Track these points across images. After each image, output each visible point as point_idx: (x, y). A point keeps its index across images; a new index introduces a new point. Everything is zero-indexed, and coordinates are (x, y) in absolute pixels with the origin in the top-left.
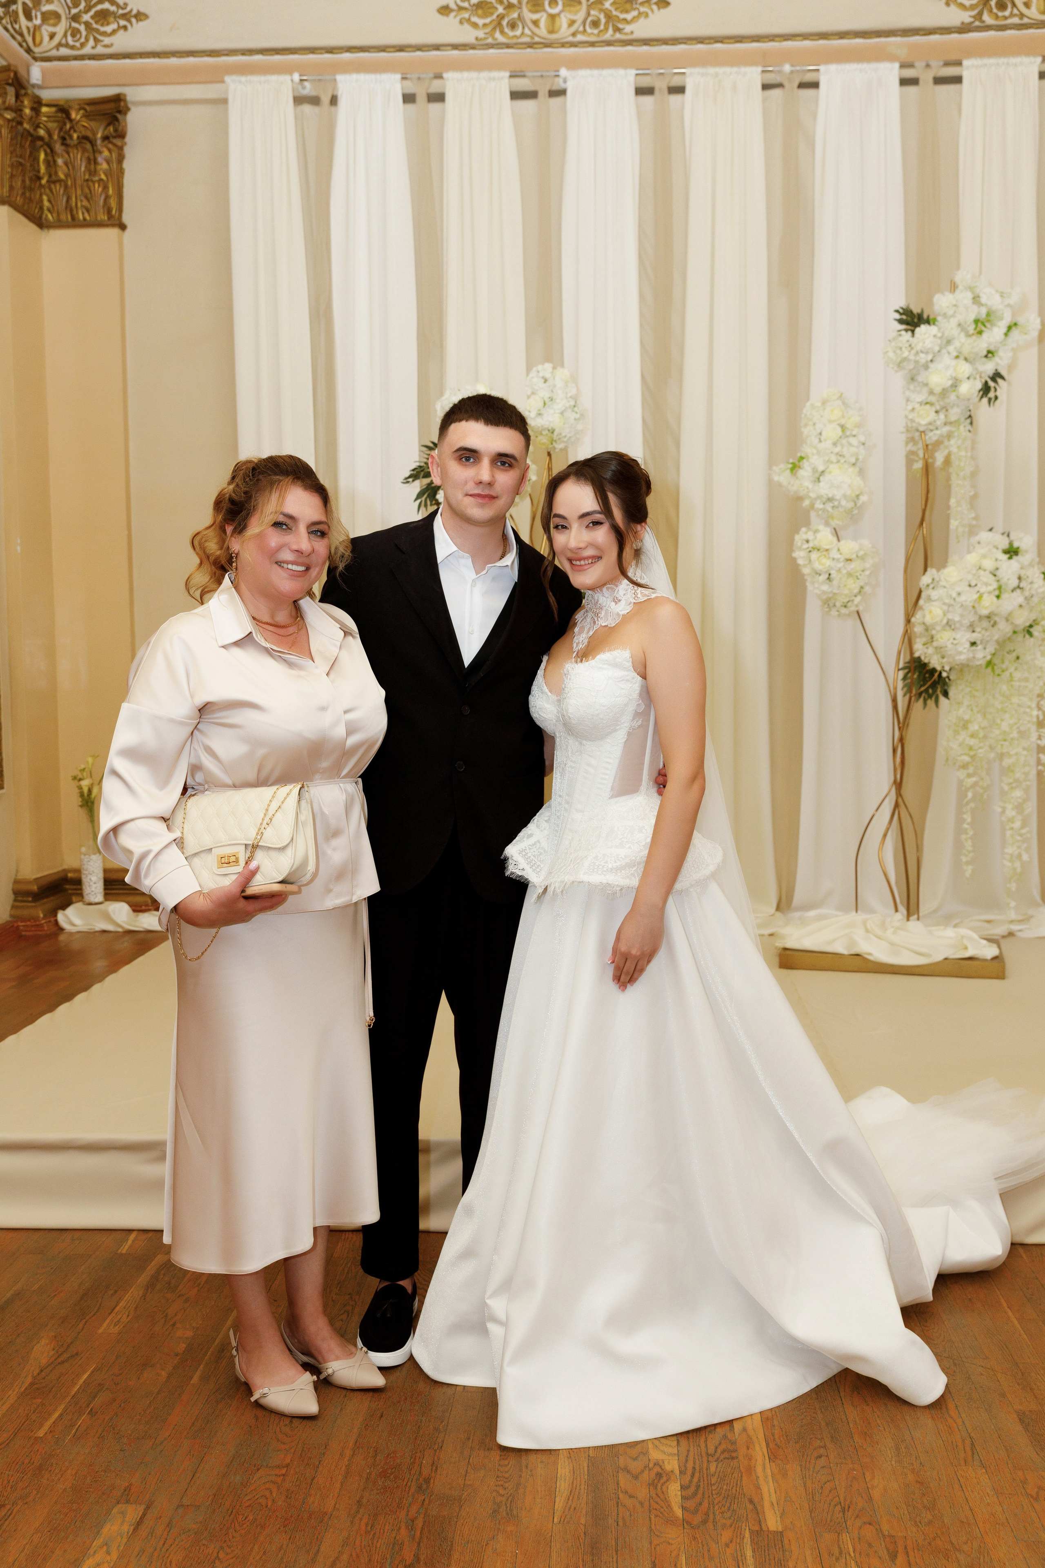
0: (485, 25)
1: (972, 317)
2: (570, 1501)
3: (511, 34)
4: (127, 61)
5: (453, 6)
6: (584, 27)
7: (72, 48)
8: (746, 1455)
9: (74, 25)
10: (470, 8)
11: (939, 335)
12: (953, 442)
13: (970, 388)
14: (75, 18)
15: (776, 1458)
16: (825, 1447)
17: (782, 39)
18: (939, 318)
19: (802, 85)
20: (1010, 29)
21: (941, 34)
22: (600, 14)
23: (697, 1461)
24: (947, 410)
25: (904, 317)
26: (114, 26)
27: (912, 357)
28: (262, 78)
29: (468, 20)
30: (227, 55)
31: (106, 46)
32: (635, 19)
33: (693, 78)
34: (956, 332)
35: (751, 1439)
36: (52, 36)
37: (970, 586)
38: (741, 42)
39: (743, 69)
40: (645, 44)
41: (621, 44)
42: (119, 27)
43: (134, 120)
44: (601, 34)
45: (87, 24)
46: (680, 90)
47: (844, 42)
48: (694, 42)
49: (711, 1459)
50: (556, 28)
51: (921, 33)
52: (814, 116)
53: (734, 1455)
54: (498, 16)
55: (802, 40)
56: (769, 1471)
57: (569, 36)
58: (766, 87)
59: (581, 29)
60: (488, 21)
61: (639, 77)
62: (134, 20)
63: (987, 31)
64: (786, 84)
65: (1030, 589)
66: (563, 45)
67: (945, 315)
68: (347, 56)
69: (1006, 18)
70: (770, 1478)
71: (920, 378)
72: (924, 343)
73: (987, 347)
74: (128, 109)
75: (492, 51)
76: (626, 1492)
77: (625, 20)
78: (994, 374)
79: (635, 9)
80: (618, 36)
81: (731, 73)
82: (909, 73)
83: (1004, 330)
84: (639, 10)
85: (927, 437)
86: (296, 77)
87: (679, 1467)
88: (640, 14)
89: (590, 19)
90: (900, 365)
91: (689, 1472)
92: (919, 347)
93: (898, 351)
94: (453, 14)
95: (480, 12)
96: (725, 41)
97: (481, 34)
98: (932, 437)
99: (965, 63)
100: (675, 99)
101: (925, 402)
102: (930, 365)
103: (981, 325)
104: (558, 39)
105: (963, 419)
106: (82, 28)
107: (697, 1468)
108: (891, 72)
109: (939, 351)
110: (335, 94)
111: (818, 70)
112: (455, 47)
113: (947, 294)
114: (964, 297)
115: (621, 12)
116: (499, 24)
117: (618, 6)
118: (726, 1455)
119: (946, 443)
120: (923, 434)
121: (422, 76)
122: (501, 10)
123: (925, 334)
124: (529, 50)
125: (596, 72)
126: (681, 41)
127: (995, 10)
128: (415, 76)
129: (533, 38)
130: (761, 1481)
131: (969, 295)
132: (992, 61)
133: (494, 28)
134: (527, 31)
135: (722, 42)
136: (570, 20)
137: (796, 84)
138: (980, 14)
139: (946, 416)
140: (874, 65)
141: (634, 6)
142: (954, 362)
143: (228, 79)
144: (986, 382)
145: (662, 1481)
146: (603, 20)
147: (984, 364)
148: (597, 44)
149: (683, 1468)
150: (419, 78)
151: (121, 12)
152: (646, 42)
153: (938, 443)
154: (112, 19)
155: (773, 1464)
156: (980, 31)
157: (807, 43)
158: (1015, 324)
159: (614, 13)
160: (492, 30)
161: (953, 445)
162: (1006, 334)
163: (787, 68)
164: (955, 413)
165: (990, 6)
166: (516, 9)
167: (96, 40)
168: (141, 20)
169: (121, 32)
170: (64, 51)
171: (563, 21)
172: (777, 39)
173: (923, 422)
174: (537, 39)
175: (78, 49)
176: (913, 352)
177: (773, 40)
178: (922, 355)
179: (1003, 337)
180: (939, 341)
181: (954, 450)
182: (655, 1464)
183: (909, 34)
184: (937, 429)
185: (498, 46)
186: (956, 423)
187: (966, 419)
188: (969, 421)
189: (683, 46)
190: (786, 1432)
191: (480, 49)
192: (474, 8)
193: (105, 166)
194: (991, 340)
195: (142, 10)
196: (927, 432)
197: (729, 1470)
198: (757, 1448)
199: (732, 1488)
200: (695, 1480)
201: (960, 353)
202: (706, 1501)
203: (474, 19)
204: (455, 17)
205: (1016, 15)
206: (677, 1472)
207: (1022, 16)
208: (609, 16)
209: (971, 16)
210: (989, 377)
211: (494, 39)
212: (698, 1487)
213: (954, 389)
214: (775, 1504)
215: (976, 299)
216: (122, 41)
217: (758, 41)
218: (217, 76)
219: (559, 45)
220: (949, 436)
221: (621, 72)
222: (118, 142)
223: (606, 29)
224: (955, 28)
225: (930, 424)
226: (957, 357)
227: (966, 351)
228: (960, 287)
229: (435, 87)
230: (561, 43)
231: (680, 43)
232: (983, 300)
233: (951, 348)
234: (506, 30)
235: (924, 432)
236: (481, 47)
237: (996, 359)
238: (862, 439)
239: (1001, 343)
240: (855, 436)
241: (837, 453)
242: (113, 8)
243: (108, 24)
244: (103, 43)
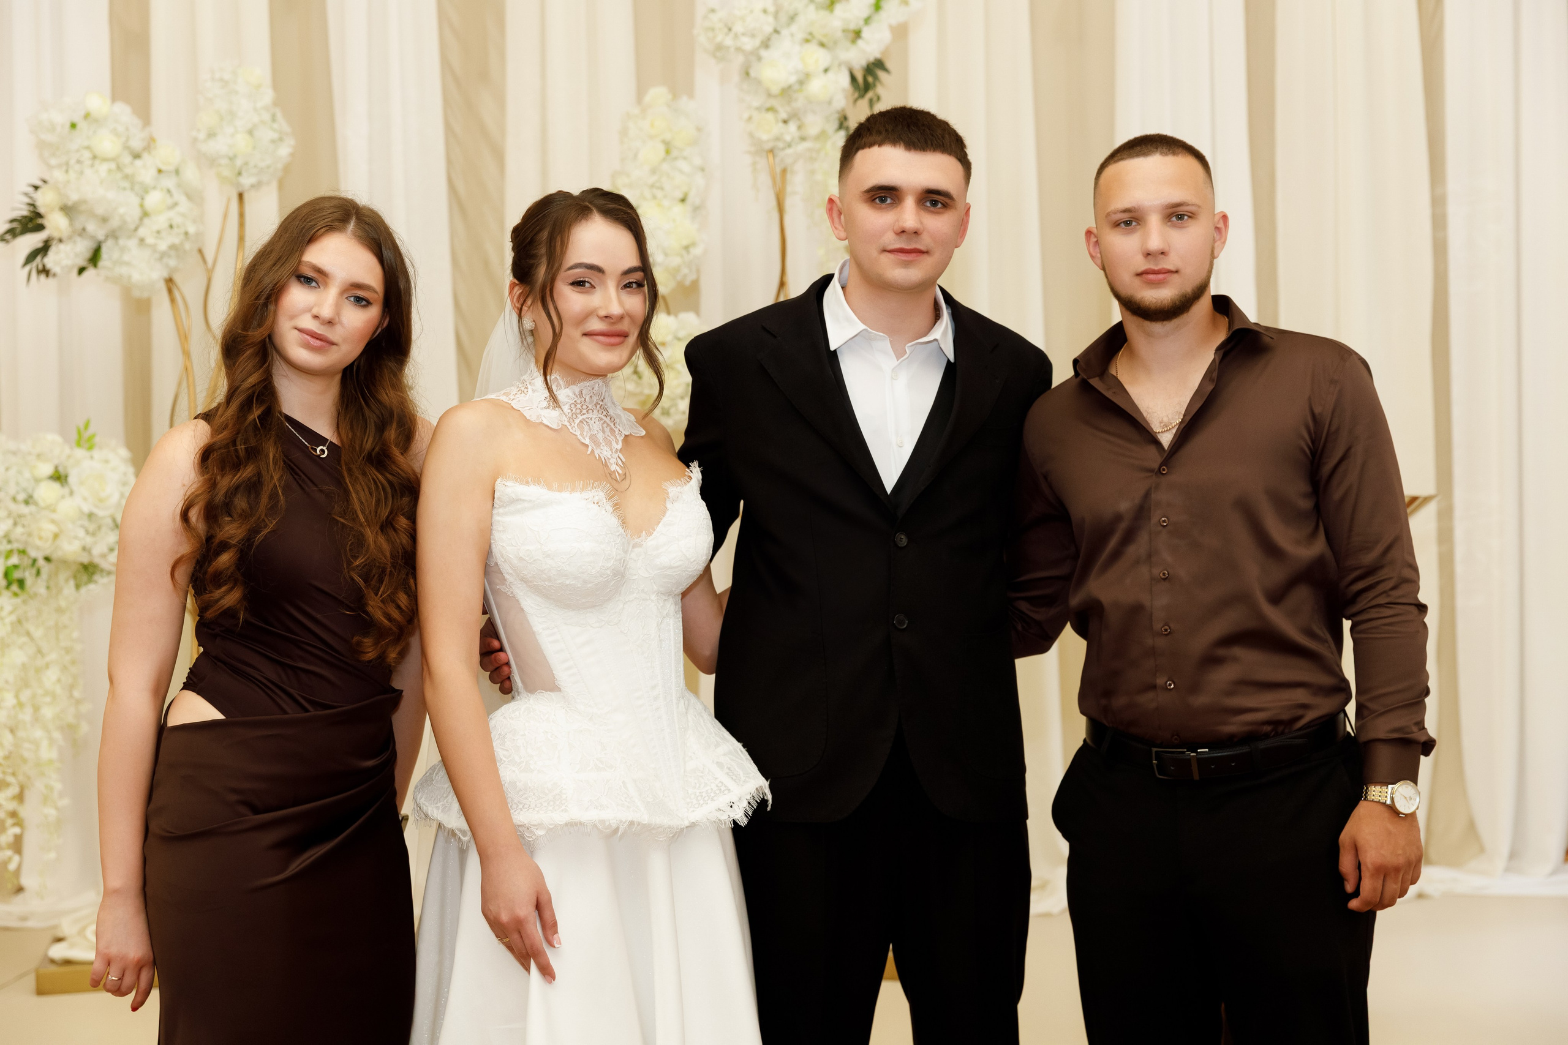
13: (835, 86)
24: (799, 119)
27: (729, 42)
71: (753, 73)
72: (745, 21)
73: (847, 26)
78: (871, 63)
85: (778, 160)
92: (738, 27)
101: (762, 107)
102: (763, 53)
105: (831, 131)
109: (776, 31)
120: (772, 154)
139: (799, 128)
142: (799, 49)
144: (862, 76)
147: (847, 49)
162: (876, 7)
164: (815, 124)
173: (768, 137)
176: (732, 34)
178: (745, 39)
179: (868, 10)
184: (789, 146)
186: (822, 136)
187: (836, 131)
194: (852, 15)
196: (776, 152)
201: (811, 34)
210: (862, 68)
213: (802, 85)
220: (813, 156)
225: (778, 139)
226: (807, 41)
227: (817, 31)
233: (794, 28)
235: (772, 151)
237: (860, 42)
238: (698, 161)
239: (867, 21)
240: (685, 158)
241: (652, 186)
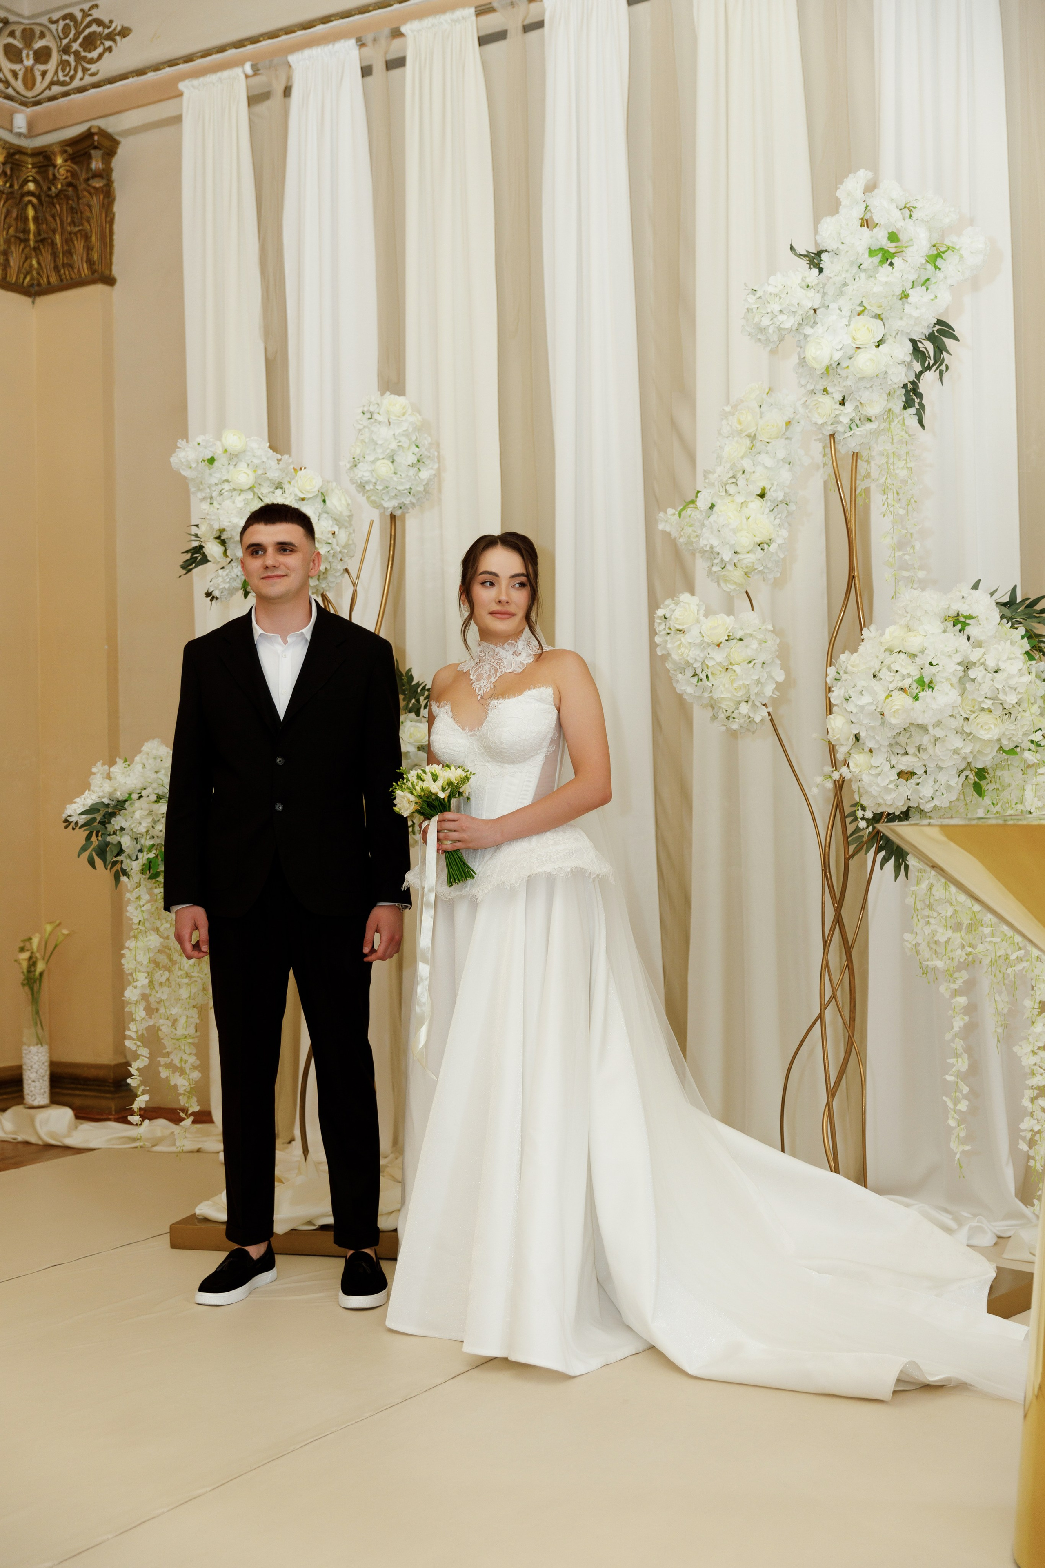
4: (109, 86)
7: (63, 84)
9: (65, 57)
14: (66, 50)
26: (100, 50)
28: (215, 77)
31: (93, 75)
36: (44, 74)
42: (105, 50)
45: (76, 53)
62: (119, 38)
86: (248, 68)
106: (71, 59)
110: (289, 81)
121: (378, 35)
128: (370, 37)
143: (187, 88)
150: (374, 40)
151: (107, 31)
154: (98, 42)
158: (949, 249)
167: (85, 70)
168: (125, 36)
169: (107, 54)
170: (56, 89)
175: (68, 84)
195: (125, 25)
201: (861, 305)
216: (108, 66)
226: (859, 314)
229: (395, 49)
233: (842, 301)
242: (99, 29)
243: (95, 48)
244: (89, 72)
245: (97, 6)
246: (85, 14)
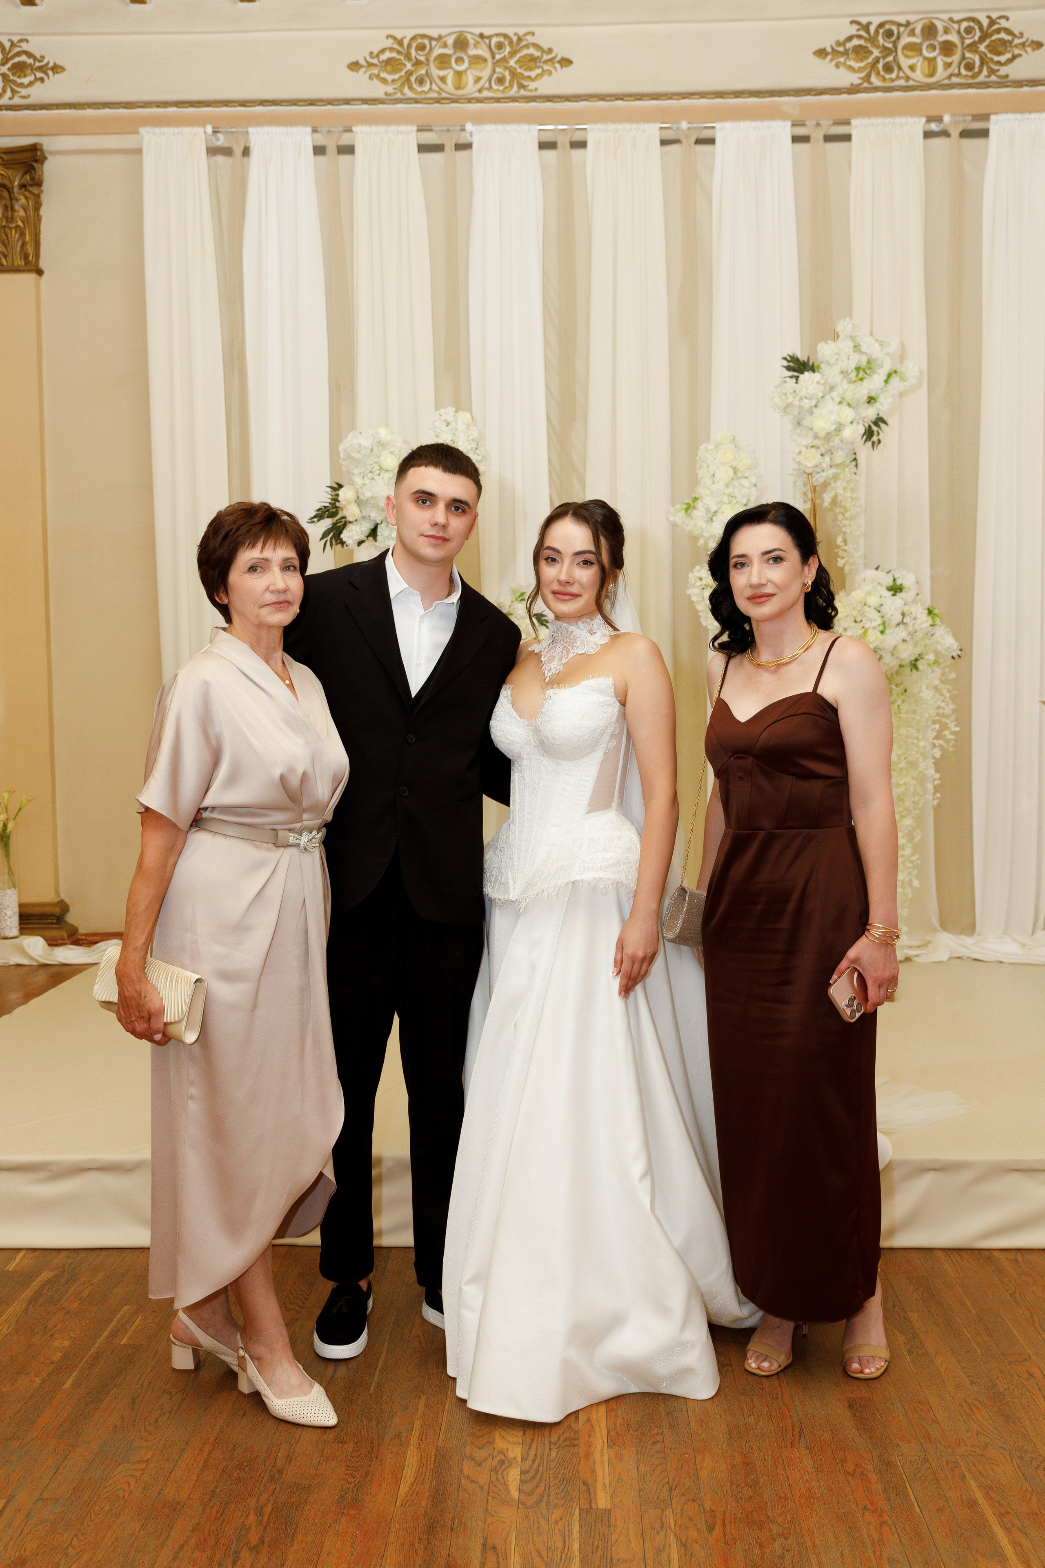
0: (393, 81)
1: (853, 364)
2: (414, 1488)
3: (419, 89)
4: (44, 112)
5: (362, 62)
6: (490, 83)
8: (587, 1443)
10: (379, 64)
11: (822, 381)
12: (839, 483)
13: (854, 432)
15: (614, 1444)
16: (662, 1434)
17: (680, 97)
18: (823, 366)
19: (698, 142)
20: (897, 90)
21: (832, 94)
22: (505, 71)
23: (540, 1449)
24: (832, 453)
25: (792, 364)
26: (32, 78)
27: (796, 403)
28: (176, 130)
29: (378, 76)
30: (142, 107)
32: (539, 77)
33: (595, 133)
34: (838, 378)
35: (593, 1428)
37: (856, 621)
38: (640, 99)
39: (642, 126)
40: (549, 101)
41: (526, 100)
42: (36, 79)
43: (51, 169)
44: (506, 91)
45: (5, 76)
46: (582, 145)
47: (740, 100)
48: (596, 99)
49: (553, 1446)
50: (463, 85)
51: (813, 93)
52: (712, 171)
53: (576, 1442)
54: (406, 72)
55: (699, 99)
56: (606, 1457)
57: (475, 92)
58: (664, 142)
59: (487, 85)
60: (396, 76)
61: (541, 132)
62: (50, 73)
63: (875, 92)
64: (683, 140)
65: (913, 625)
66: (469, 101)
67: (828, 363)
68: (259, 109)
69: (893, 80)
70: (606, 1463)
71: (805, 423)
72: (807, 389)
73: (868, 394)
74: (45, 158)
75: (400, 106)
76: (468, 1478)
77: (529, 77)
78: (877, 418)
79: (539, 67)
80: (522, 92)
81: (630, 129)
82: (801, 131)
83: (885, 377)
84: (542, 67)
85: (814, 479)
86: (209, 129)
87: (522, 1454)
88: (543, 71)
89: (495, 76)
90: (786, 409)
91: (531, 1459)
92: (803, 393)
93: (783, 397)
94: (362, 70)
95: (389, 68)
96: (626, 98)
97: (390, 89)
98: (819, 479)
99: (854, 122)
100: (577, 153)
101: (811, 445)
102: (815, 410)
103: (863, 371)
104: (465, 95)
105: (848, 462)
107: (539, 1455)
108: (784, 130)
109: (822, 397)
110: (247, 145)
111: (714, 127)
112: (365, 101)
113: (829, 342)
114: (846, 346)
115: (525, 70)
116: (408, 80)
117: (522, 64)
118: (568, 1443)
119: (833, 484)
120: (810, 476)
121: (332, 129)
122: (409, 66)
123: (808, 381)
124: (436, 105)
125: (500, 127)
126: (582, 98)
127: (882, 73)
128: (325, 129)
129: (441, 94)
130: (598, 1466)
131: (851, 344)
132: (879, 121)
133: (403, 84)
134: (434, 87)
135: (622, 99)
136: (476, 76)
137: (694, 140)
138: (868, 76)
139: (831, 459)
140: (767, 123)
141: (538, 64)
142: (837, 408)
143: (142, 130)
144: (870, 427)
145: (503, 1467)
146: (508, 78)
147: (866, 409)
148: (502, 100)
149: (525, 1455)
150: (329, 131)
151: (37, 64)
152: (549, 98)
153: (826, 485)
154: (29, 71)
155: (611, 1450)
156: (868, 92)
157: (704, 101)
158: (895, 372)
159: (519, 70)
160: (401, 85)
161: (839, 487)
162: (886, 381)
163: (684, 125)
164: (840, 457)
165: (878, 68)
166: (424, 65)
167: (14, 92)
168: (57, 73)
169: (38, 83)
171: (470, 77)
172: (674, 97)
173: (810, 465)
174: (444, 95)
176: (798, 398)
177: (671, 98)
178: (806, 401)
179: (883, 383)
180: (822, 388)
181: (840, 491)
182: (499, 1452)
183: (801, 94)
184: (823, 471)
185: (407, 101)
186: (841, 466)
187: (851, 461)
188: (854, 463)
189: (585, 103)
190: (627, 1421)
191: (389, 104)
192: (383, 64)
193: (22, 213)
194: (872, 386)
195: (58, 63)
196: (813, 475)
197: (569, 1457)
198: (598, 1436)
199: (569, 1472)
200: (535, 1465)
201: (843, 399)
202: (543, 1484)
203: (384, 75)
204: (365, 73)
205: (902, 78)
206: (519, 1459)
207: (908, 78)
208: (513, 74)
209: (860, 78)
210: (872, 422)
211: (402, 93)
212: (537, 1471)
213: (838, 433)
214: (608, 1485)
215: (857, 348)
216: (38, 93)
217: (657, 99)
218: (132, 127)
219: (466, 101)
220: (835, 477)
221: (525, 127)
222: (35, 190)
223: (511, 86)
224: (845, 88)
225: (816, 466)
226: (840, 403)
227: (848, 397)
228: (842, 336)
229: (345, 140)
230: (467, 99)
231: (582, 100)
232: (864, 349)
233: (834, 394)
234: (414, 86)
235: (811, 474)
236: (390, 102)
237: (877, 405)
238: (754, 480)
239: (882, 389)
240: (746, 478)
241: (729, 495)
242: (30, 61)
243: (25, 76)
244: (19, 95)
245: (27, 41)
246: (13, 44)
